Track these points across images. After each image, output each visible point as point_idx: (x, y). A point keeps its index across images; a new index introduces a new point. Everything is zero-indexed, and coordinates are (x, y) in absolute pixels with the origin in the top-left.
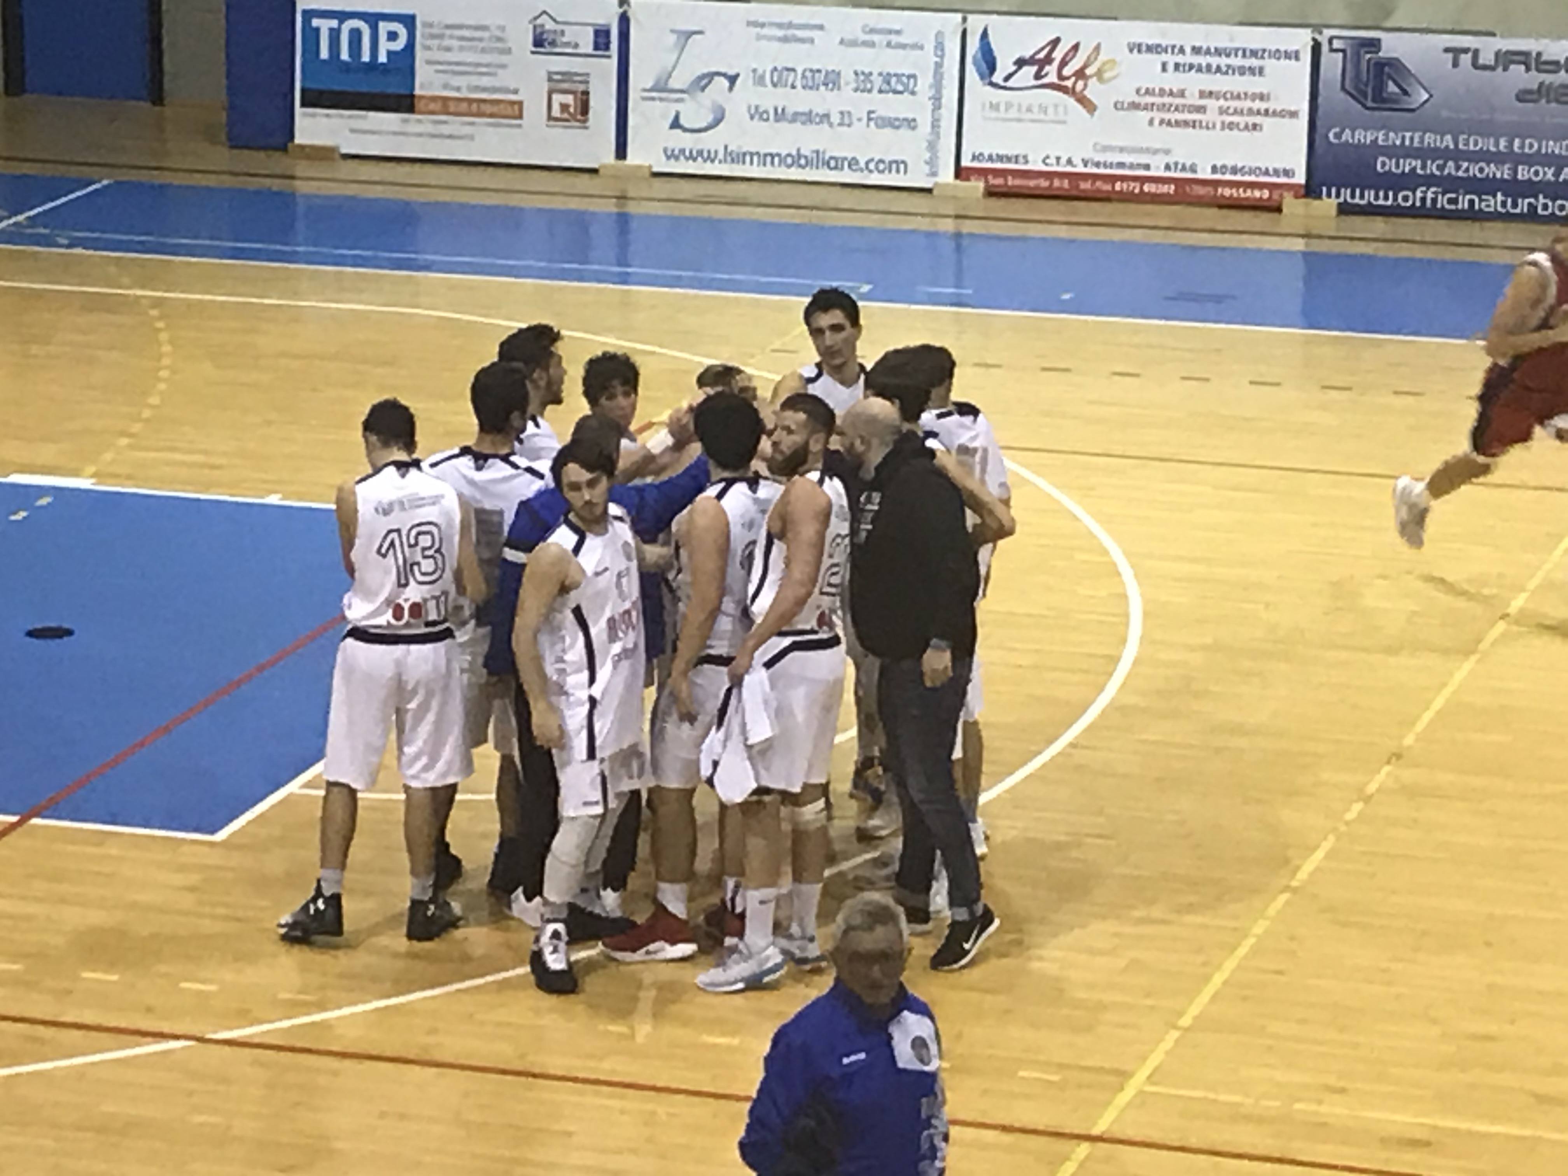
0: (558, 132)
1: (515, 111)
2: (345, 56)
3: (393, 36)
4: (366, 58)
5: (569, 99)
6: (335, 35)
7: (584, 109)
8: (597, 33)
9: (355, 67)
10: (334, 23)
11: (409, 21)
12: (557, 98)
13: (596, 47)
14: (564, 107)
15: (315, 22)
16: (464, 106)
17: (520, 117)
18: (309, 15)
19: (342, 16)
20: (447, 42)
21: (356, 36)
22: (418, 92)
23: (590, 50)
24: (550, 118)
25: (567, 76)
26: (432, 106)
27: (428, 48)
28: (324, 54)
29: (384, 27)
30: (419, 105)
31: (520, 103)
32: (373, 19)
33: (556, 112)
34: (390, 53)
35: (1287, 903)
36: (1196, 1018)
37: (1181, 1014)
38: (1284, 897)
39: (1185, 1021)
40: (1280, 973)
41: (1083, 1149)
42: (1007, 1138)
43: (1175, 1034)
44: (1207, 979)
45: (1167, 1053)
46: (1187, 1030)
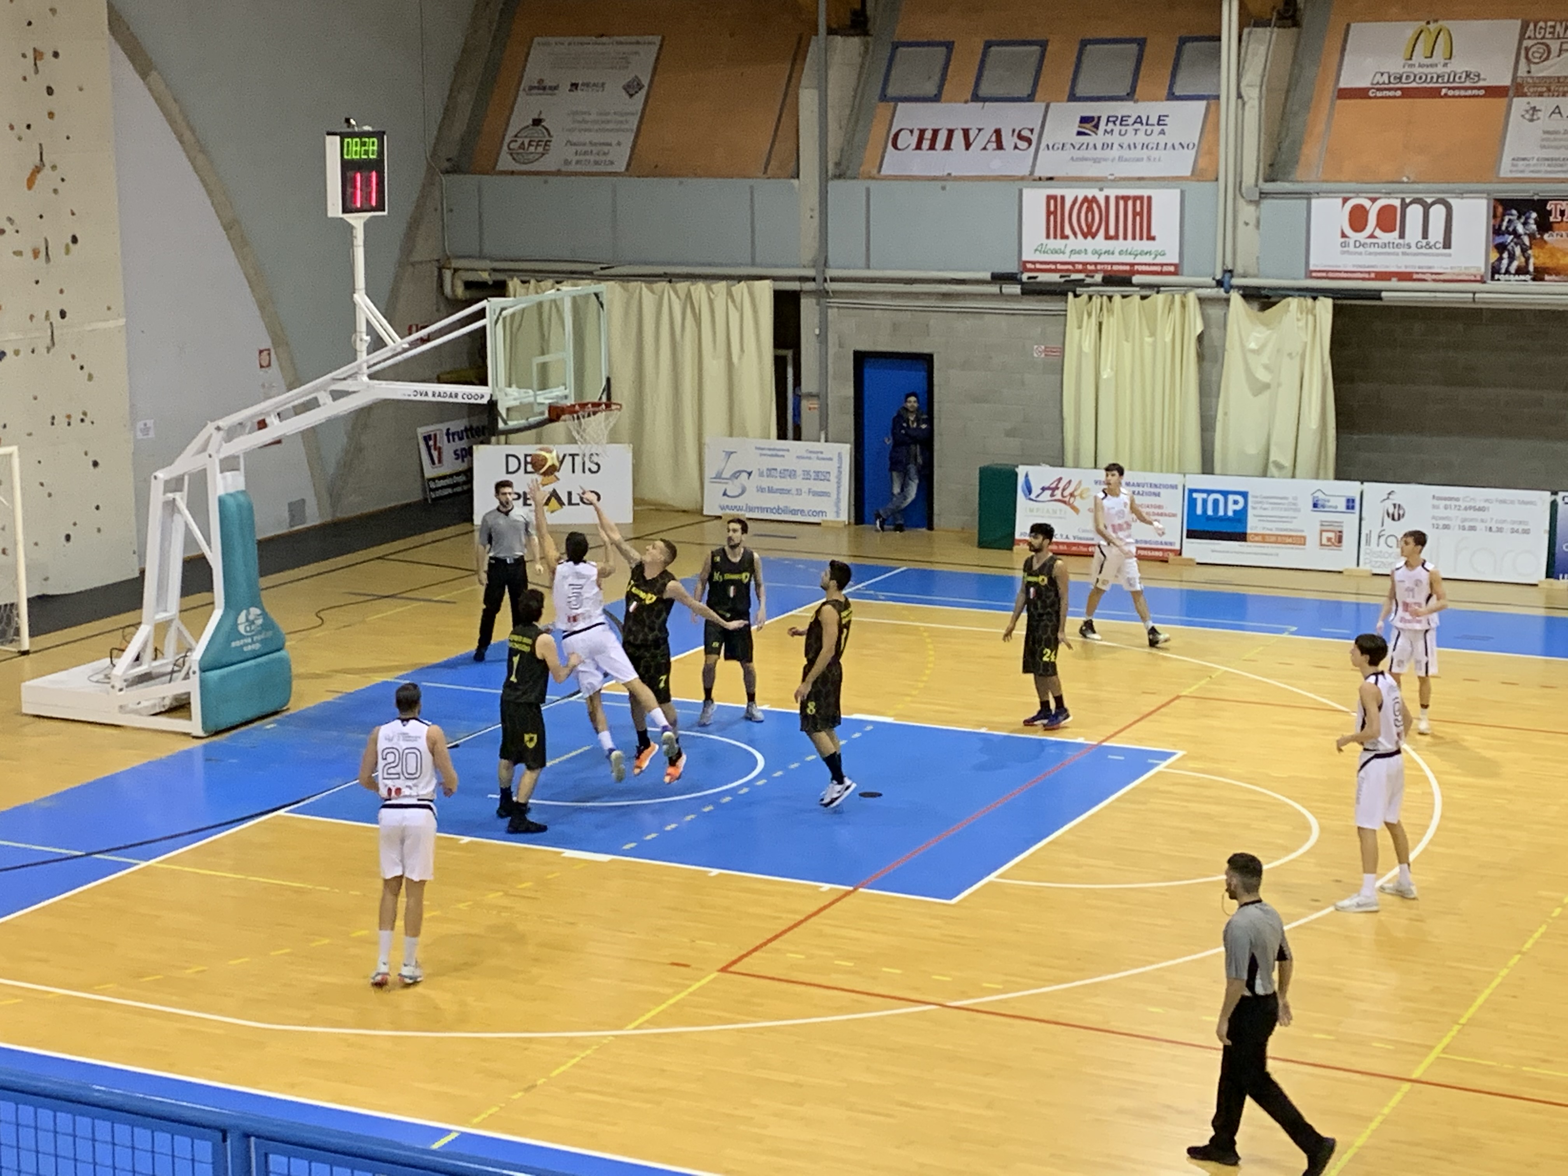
0: (1326, 552)
1: (1301, 541)
2: (1210, 512)
3: (1236, 502)
4: (1221, 513)
5: (1332, 535)
6: (1205, 502)
7: (1340, 540)
8: (1348, 501)
9: (1215, 518)
10: (1205, 495)
11: (1244, 495)
12: (1325, 535)
13: (1348, 508)
14: (1329, 539)
15: (1195, 495)
16: (1273, 539)
17: (1304, 544)
18: (1191, 491)
19: (1209, 492)
20: (1265, 506)
21: (1216, 502)
22: (1249, 531)
23: (1343, 509)
24: (1322, 545)
25: (1331, 523)
26: (1257, 539)
27: (1254, 508)
28: (1199, 511)
29: (1231, 498)
30: (1248, 537)
31: (1304, 538)
32: (1225, 494)
33: (1324, 541)
34: (1235, 512)
35: (1520, 959)
36: (1469, 1019)
37: (1461, 1016)
38: (1518, 957)
39: (1463, 1021)
40: (1514, 997)
41: (1406, 1086)
42: (1365, 1078)
43: (1456, 1028)
44: (1474, 999)
45: (1453, 1037)
46: (1463, 1025)
